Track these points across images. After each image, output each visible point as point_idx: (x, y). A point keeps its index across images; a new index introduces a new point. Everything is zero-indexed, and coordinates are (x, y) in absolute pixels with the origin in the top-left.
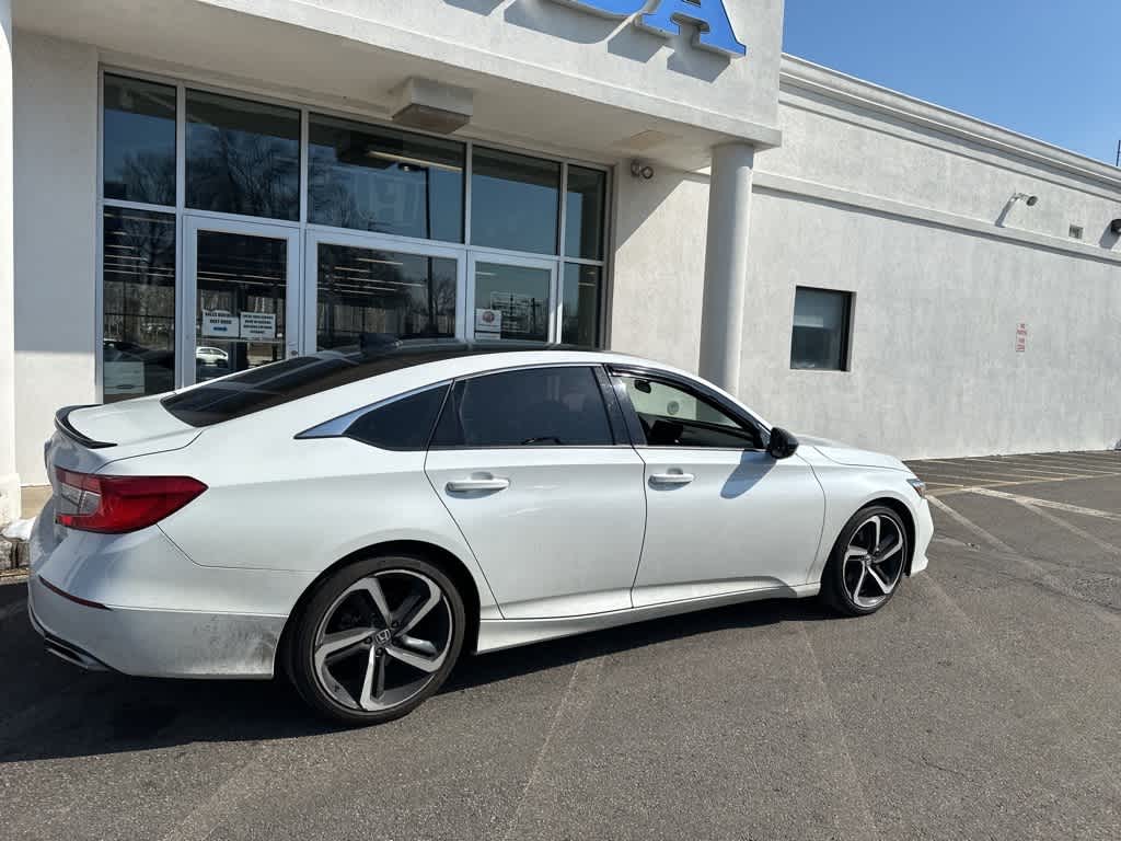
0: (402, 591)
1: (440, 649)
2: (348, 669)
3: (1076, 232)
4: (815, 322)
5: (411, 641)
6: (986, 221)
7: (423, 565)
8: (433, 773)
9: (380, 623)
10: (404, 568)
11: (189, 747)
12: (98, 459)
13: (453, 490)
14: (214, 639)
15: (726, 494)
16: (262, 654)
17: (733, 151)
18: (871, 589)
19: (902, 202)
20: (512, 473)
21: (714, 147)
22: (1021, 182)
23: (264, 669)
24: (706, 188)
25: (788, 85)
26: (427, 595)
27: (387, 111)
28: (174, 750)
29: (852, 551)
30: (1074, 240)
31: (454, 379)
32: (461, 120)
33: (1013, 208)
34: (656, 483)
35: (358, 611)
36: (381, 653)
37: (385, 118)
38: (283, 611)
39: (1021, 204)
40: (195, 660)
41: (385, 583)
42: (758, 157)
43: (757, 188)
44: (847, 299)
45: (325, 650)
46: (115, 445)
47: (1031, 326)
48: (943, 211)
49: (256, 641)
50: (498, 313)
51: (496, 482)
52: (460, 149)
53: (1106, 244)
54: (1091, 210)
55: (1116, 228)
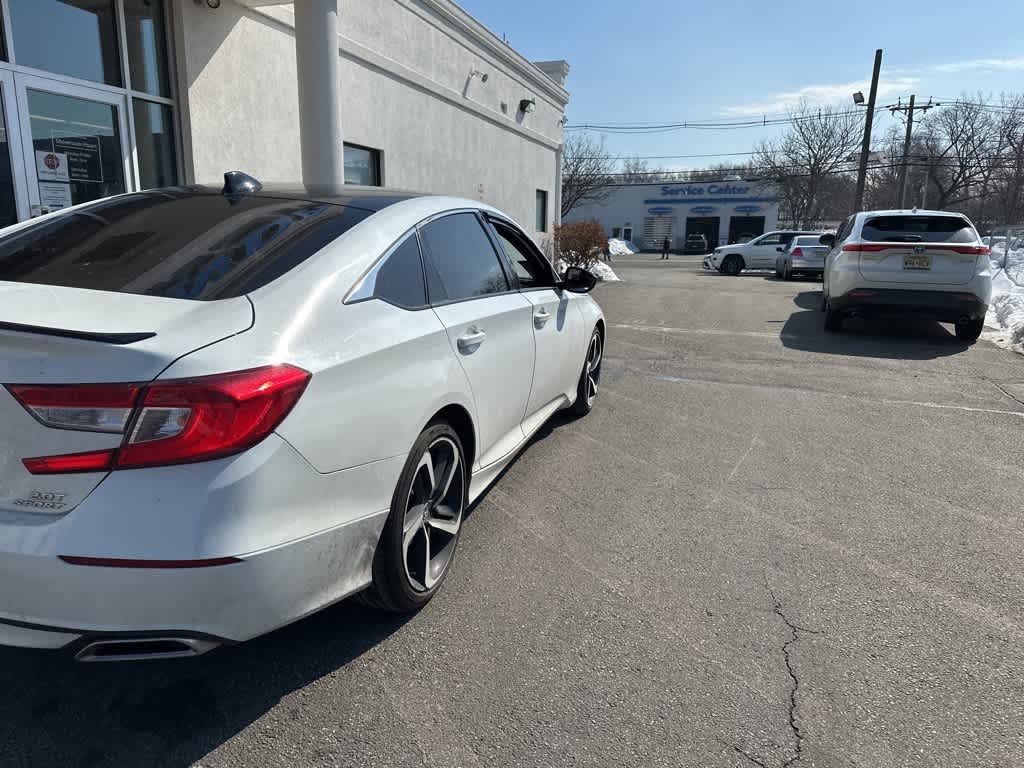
0: (440, 458)
1: (456, 511)
3: (504, 107)
5: (443, 510)
6: (456, 92)
7: (453, 430)
10: (443, 435)
12: (151, 359)
13: (462, 347)
15: (558, 328)
16: (364, 563)
18: (592, 392)
20: (486, 324)
22: (473, 61)
23: (364, 579)
26: (452, 460)
29: (589, 365)
30: (501, 114)
31: (415, 226)
33: (471, 82)
34: (536, 323)
38: (383, 507)
39: (476, 80)
41: (434, 454)
44: (378, 157)
45: (407, 539)
46: (154, 335)
47: (486, 187)
48: (430, 78)
49: (363, 549)
50: (63, 158)
51: (478, 336)
53: (519, 119)
54: (511, 91)
55: (524, 105)
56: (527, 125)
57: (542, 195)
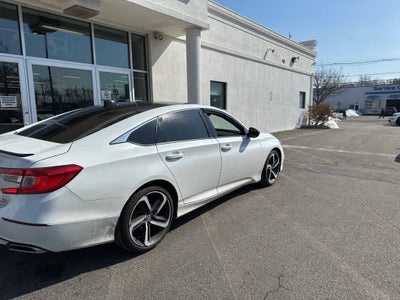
0: (154, 199)
1: (167, 219)
2: (139, 233)
3: (283, 61)
5: (158, 218)
6: (260, 57)
9: (148, 212)
10: (154, 190)
12: (29, 161)
13: (168, 159)
14: (92, 230)
15: (241, 151)
16: (110, 233)
17: (193, 31)
18: (273, 177)
19: (239, 51)
20: (185, 151)
21: (187, 29)
22: (270, 45)
23: (110, 238)
26: (162, 199)
29: (269, 166)
30: (283, 64)
33: (268, 53)
34: (223, 150)
35: (141, 210)
36: (149, 223)
38: (117, 214)
39: (270, 52)
40: (84, 240)
41: (149, 197)
44: (224, 85)
45: (133, 225)
46: (34, 154)
47: (274, 92)
49: (108, 228)
50: (110, 92)
51: (181, 154)
52: (88, 25)
53: (291, 65)
54: (288, 54)
55: (293, 60)
56: (295, 66)
57: (303, 94)
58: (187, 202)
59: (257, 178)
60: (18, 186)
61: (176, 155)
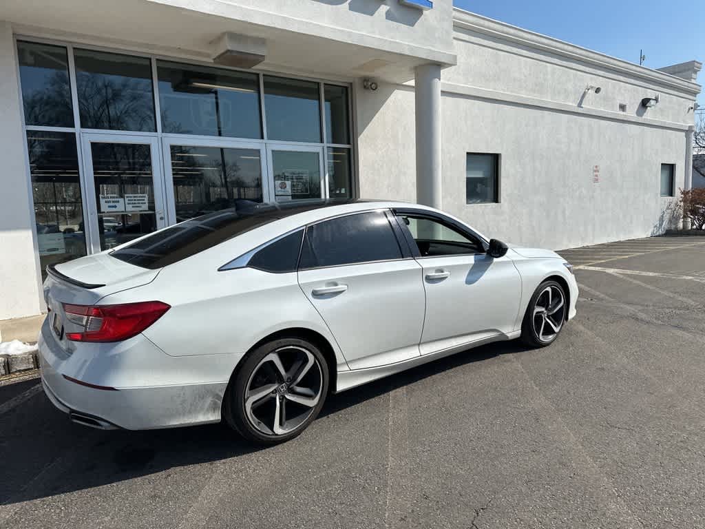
0: (291, 359)
1: (316, 393)
2: (265, 411)
3: (623, 107)
4: (478, 174)
5: (299, 389)
6: (572, 105)
7: (303, 342)
8: (329, 466)
9: (280, 379)
10: (291, 345)
11: (172, 470)
12: (96, 296)
13: (316, 294)
14: (184, 401)
15: (469, 282)
16: (214, 409)
17: (427, 69)
18: (549, 331)
19: (525, 96)
20: (349, 281)
21: (416, 68)
23: (215, 417)
24: (413, 94)
25: (458, 27)
26: (306, 360)
27: (208, 56)
28: (163, 474)
29: (538, 309)
30: (622, 113)
31: (306, 225)
32: (258, 59)
33: (587, 96)
34: (430, 280)
35: (268, 375)
36: (282, 398)
37: (209, 61)
38: (225, 379)
39: (591, 92)
40: (172, 416)
41: (282, 355)
42: (443, 72)
43: (443, 93)
44: (496, 158)
45: (251, 399)
46: (104, 285)
47: (601, 168)
49: (209, 400)
50: (288, 183)
51: (340, 287)
52: (254, 77)
53: (640, 113)
54: (631, 94)
55: (645, 103)
56: (649, 115)
57: (670, 169)
58: (354, 366)
59: (513, 331)
60: (82, 330)
61: (333, 289)
